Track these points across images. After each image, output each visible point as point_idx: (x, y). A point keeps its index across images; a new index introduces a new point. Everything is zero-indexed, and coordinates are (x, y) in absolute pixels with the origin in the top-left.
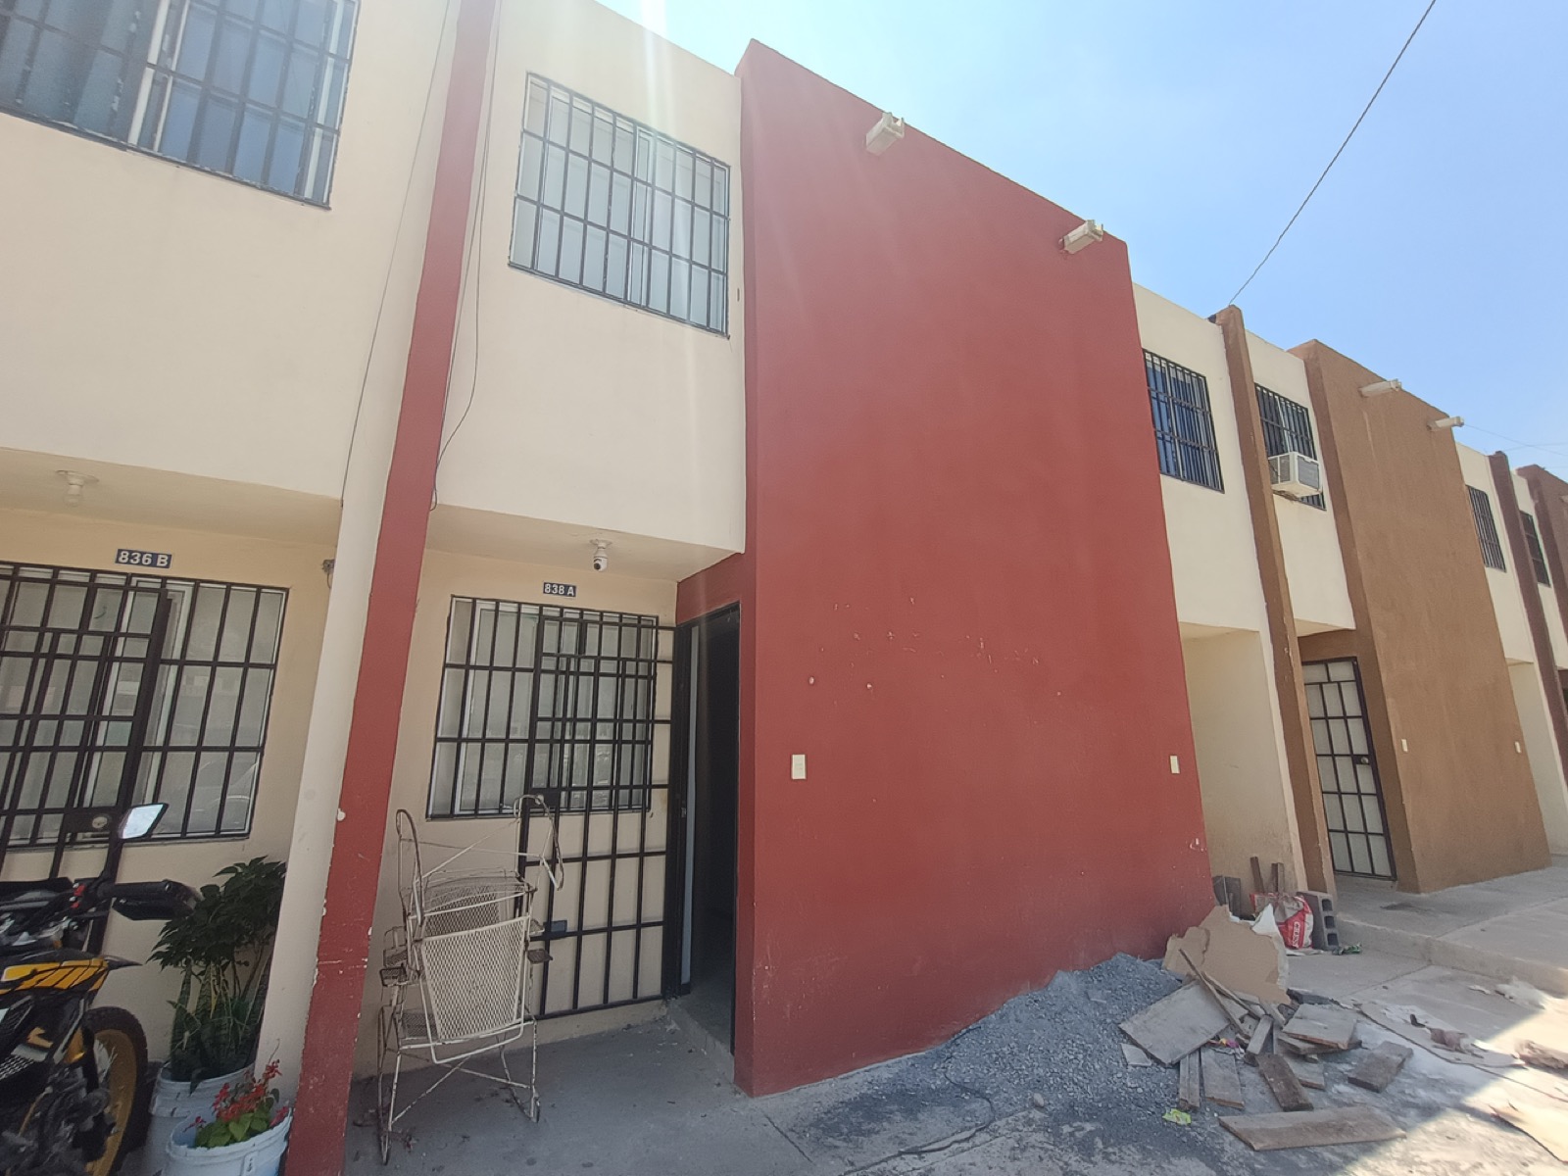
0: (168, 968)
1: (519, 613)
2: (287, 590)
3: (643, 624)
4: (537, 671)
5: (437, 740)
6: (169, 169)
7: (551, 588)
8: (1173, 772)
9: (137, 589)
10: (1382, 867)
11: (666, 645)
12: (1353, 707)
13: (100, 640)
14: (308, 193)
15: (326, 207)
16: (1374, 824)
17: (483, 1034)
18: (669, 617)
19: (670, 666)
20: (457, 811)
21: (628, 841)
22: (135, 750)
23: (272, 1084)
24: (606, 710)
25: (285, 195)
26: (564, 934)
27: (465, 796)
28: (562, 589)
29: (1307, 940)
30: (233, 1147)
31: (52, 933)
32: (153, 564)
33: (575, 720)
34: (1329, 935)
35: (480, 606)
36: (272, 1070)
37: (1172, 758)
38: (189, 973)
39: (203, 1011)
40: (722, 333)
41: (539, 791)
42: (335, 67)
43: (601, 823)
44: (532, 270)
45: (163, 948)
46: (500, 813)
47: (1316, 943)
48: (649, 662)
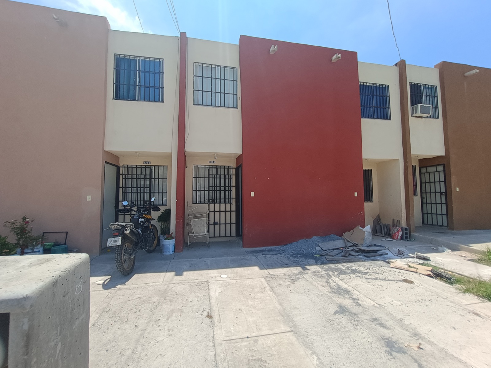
0: (159, 223)
1: (205, 167)
2: (167, 166)
3: (229, 168)
4: (209, 178)
5: (193, 190)
6: (141, 103)
7: (211, 162)
8: (355, 196)
9: (147, 168)
10: (445, 224)
11: (234, 171)
12: (442, 179)
13: (143, 176)
14: (161, 101)
15: (163, 102)
16: (444, 212)
17: (201, 234)
18: (234, 166)
19: (235, 176)
20: (197, 202)
21: (228, 208)
22: (150, 192)
23: (172, 235)
24: (222, 185)
25: (157, 102)
26: (217, 224)
27: (199, 200)
28: (213, 162)
29: (399, 237)
30: (169, 240)
31: (146, 212)
32: (148, 163)
33: (217, 187)
34: (405, 237)
35: (198, 166)
36: (172, 233)
37: (355, 193)
38: (161, 224)
39: (164, 227)
40: (236, 108)
41: (211, 199)
42: (162, 74)
43: (223, 206)
44: (198, 104)
45: (158, 220)
46: (205, 203)
47: (402, 238)
48: (230, 175)
